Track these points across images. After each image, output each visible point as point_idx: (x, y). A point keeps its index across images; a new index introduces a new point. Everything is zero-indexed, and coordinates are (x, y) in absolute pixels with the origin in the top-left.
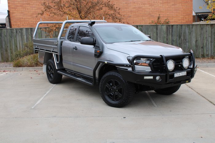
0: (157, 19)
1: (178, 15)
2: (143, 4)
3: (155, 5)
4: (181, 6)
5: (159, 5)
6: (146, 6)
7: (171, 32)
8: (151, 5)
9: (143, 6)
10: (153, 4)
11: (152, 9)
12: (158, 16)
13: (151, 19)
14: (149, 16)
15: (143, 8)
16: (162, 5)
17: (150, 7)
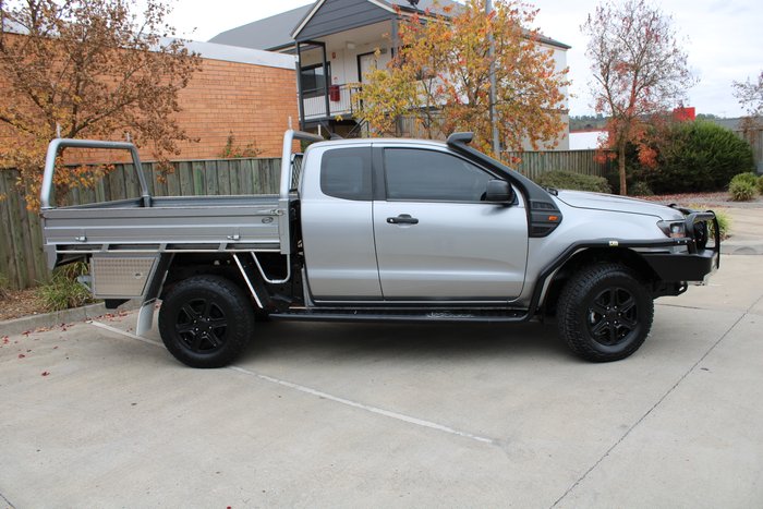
0: (226, 144)
1: (271, 133)
2: (192, 101)
3: (220, 106)
4: (275, 112)
5: (230, 106)
6: (197, 106)
7: (268, 177)
8: (210, 106)
9: (192, 106)
10: (215, 101)
11: (212, 116)
12: (228, 135)
13: (212, 145)
14: (207, 135)
15: (191, 111)
16: (234, 106)
17: (208, 111)
